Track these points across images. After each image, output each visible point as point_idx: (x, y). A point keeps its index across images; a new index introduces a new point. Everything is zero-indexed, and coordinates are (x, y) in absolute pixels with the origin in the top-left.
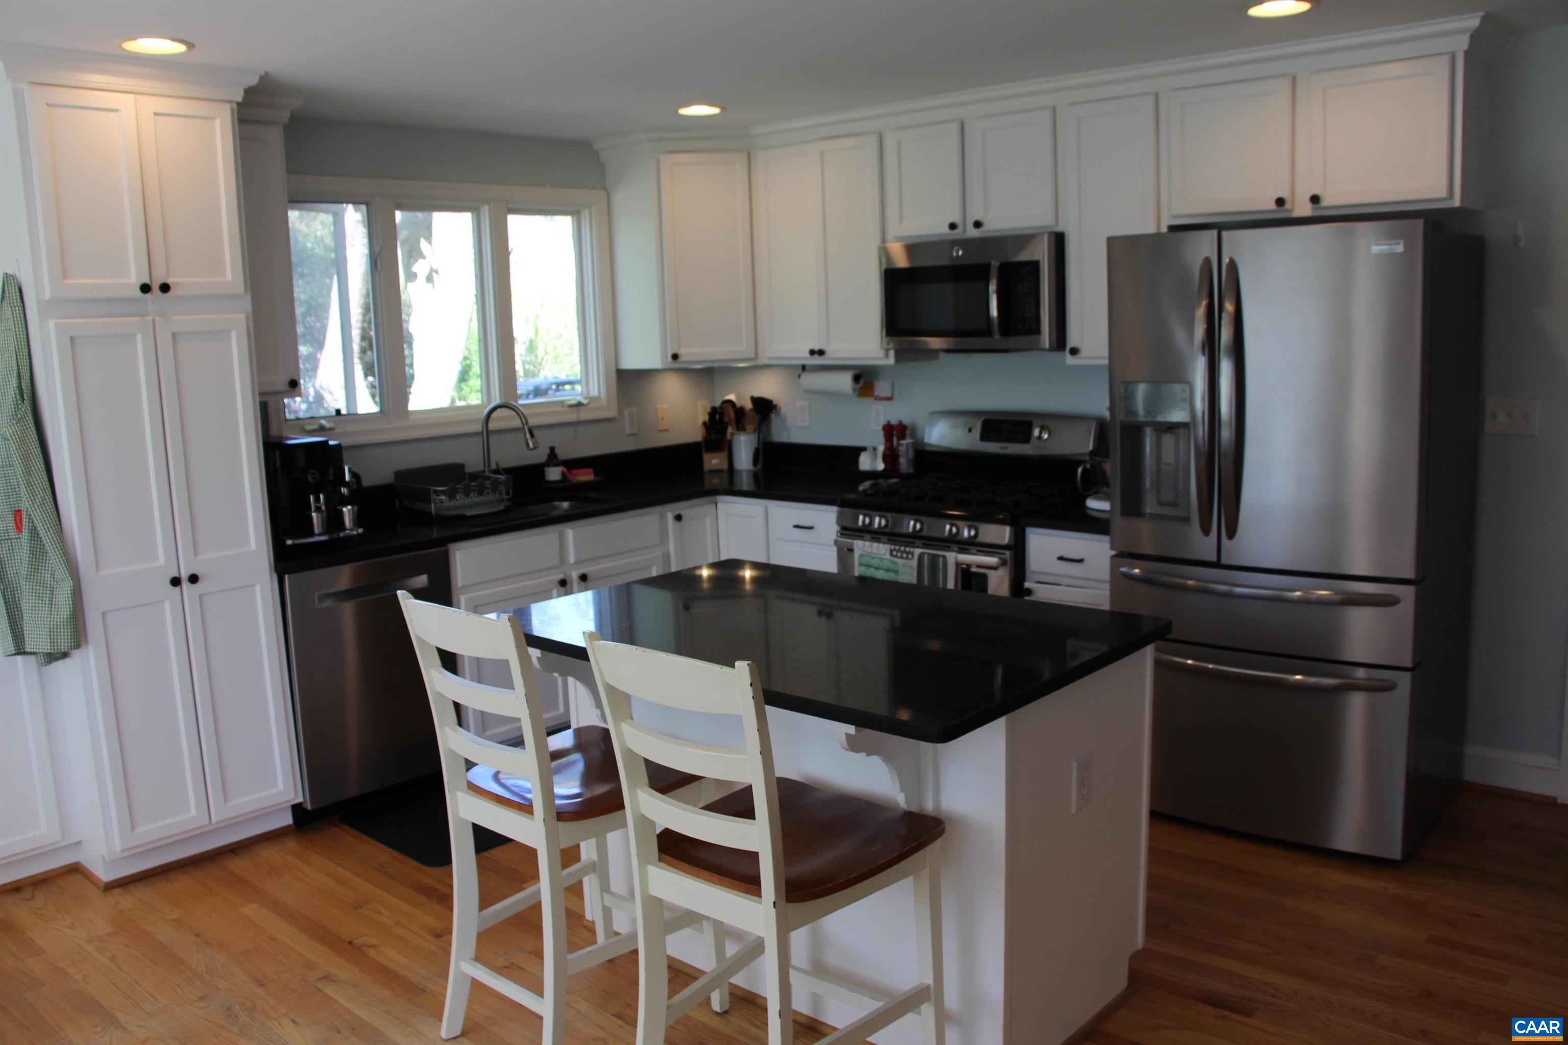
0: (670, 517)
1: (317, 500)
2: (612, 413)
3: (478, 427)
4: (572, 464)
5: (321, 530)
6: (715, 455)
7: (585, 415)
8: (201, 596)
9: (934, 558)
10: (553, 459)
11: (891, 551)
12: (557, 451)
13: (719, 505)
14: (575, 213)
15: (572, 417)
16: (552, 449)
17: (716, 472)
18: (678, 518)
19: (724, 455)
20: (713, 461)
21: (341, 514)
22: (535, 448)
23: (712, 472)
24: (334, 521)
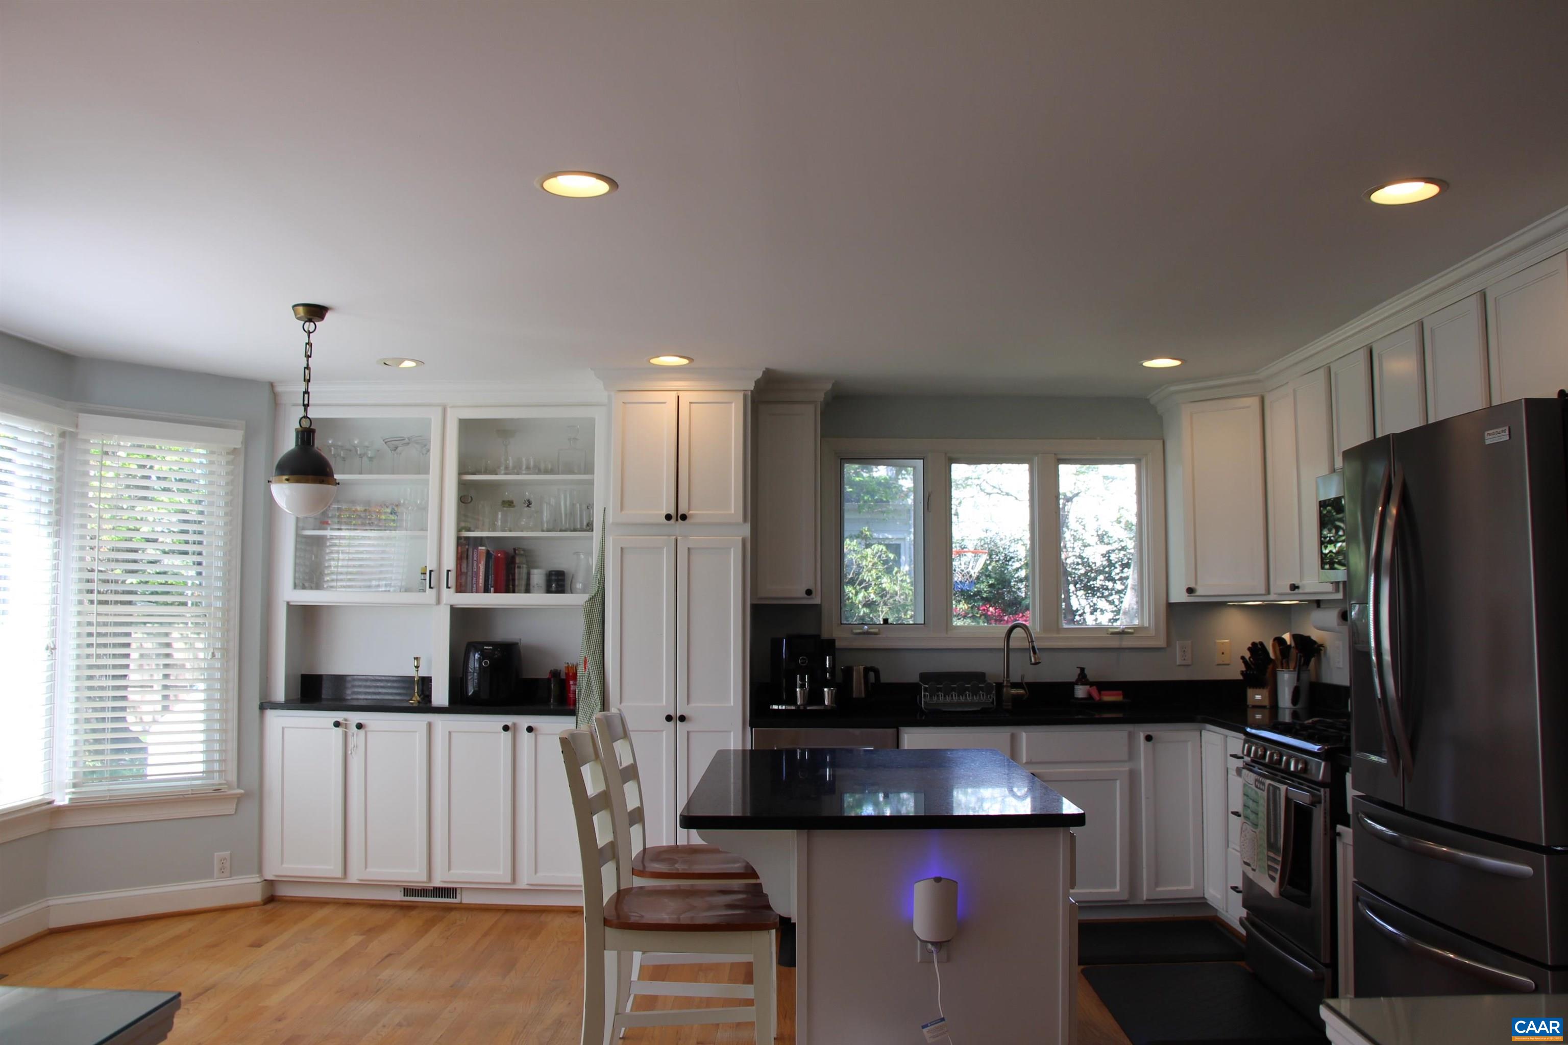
0: (1142, 736)
1: (802, 679)
2: (1161, 642)
3: (1001, 644)
4: (1103, 686)
5: (802, 702)
6: (1258, 690)
7: (1127, 643)
8: (688, 732)
9: (1276, 788)
10: (1082, 678)
11: (1256, 780)
12: (1086, 672)
13: (1204, 732)
14: (1136, 461)
15: (1114, 643)
16: (1082, 670)
17: (1259, 707)
18: (1149, 738)
19: (1266, 692)
20: (1258, 696)
21: (822, 693)
22: (1036, 664)
23: (1254, 707)
24: (815, 696)
